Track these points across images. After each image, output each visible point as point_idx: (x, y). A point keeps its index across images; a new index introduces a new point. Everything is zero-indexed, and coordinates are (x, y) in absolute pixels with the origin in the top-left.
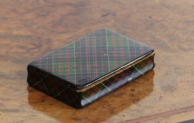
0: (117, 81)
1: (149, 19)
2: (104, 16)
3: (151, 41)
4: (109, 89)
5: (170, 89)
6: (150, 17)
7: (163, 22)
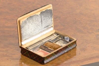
0: (60, 52)
1: (75, 20)
2: (55, 18)
3: (75, 29)
4: (57, 56)
5: (84, 50)
6: (75, 19)
7: (80, 21)
